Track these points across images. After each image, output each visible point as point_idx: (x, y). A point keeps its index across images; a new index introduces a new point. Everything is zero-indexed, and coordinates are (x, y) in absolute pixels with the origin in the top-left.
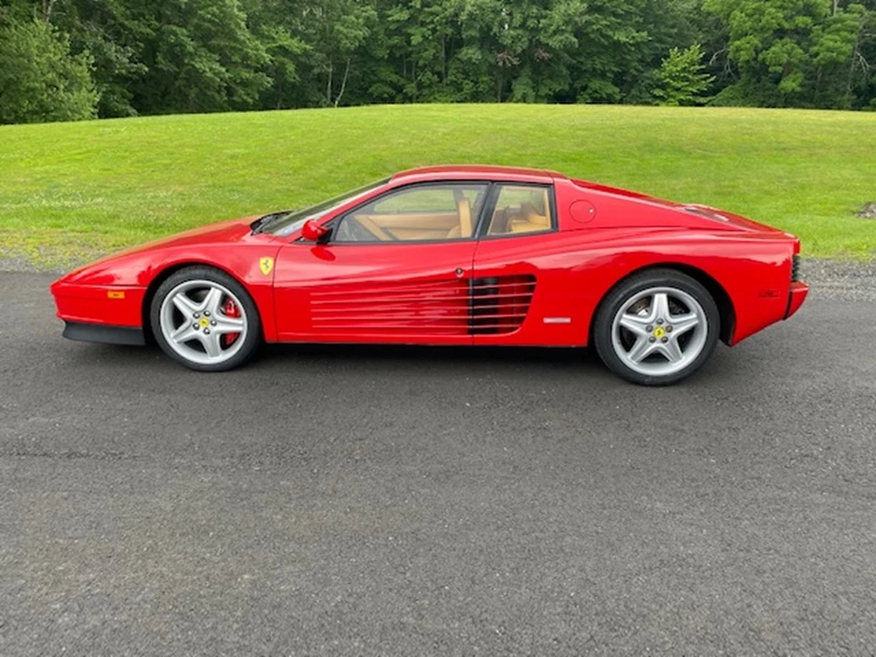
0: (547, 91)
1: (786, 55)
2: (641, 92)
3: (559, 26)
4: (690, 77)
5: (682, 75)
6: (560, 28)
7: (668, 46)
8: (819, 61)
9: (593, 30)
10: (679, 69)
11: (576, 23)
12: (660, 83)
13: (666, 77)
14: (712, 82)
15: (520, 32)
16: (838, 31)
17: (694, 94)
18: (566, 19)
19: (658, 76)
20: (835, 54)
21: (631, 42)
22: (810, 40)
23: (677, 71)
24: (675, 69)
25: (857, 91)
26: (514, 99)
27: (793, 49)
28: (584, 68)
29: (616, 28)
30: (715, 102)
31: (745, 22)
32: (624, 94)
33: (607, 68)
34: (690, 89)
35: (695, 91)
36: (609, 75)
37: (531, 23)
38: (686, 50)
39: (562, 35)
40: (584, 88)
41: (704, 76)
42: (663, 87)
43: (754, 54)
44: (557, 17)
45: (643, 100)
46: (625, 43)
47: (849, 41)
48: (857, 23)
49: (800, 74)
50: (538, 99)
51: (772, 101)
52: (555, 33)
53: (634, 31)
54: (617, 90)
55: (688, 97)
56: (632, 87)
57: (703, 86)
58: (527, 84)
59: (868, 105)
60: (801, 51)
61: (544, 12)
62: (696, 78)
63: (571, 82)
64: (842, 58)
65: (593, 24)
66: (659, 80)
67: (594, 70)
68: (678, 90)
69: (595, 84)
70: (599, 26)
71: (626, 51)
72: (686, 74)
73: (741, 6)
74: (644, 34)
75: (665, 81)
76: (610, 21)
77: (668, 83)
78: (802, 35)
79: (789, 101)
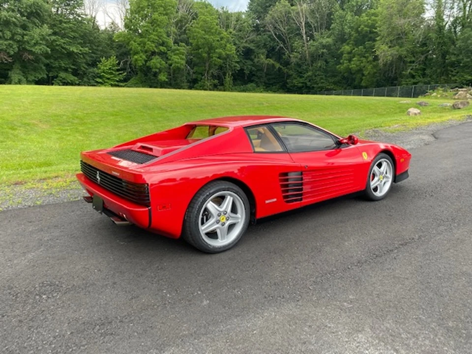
0: (34, 78)
1: (159, 64)
2: (89, 80)
3: (38, 41)
4: (114, 72)
5: (110, 71)
6: (38, 42)
7: (99, 56)
8: (173, 68)
9: (57, 44)
10: (108, 68)
11: (47, 40)
12: (99, 75)
13: (102, 72)
14: (125, 75)
15: (11, 42)
16: (178, 54)
17: (117, 81)
18: (41, 37)
19: (97, 71)
20: (179, 65)
21: (80, 52)
22: (167, 58)
23: (107, 69)
24: (105, 68)
25: (188, 81)
26: (13, 83)
27: (161, 61)
28: (54, 66)
29: (70, 44)
30: (129, 85)
31: (137, 47)
32: (80, 81)
33: (68, 66)
34: (115, 79)
35: (117, 79)
36: (70, 70)
37: (18, 38)
38: (109, 59)
39: (40, 46)
40: (57, 77)
41: (120, 72)
42: (100, 77)
43: (144, 63)
44: (35, 36)
45: (92, 84)
46: (76, 54)
47: (183, 59)
48: (184, 51)
49: (166, 73)
50: (29, 82)
51: (155, 85)
52: (35, 44)
53: (80, 46)
54: (76, 78)
55: (115, 83)
56: (83, 77)
57: (121, 77)
58: (19, 74)
59: (194, 88)
60: (164, 63)
61: (25, 32)
62: (117, 73)
63: (48, 73)
64: (182, 67)
65: (56, 41)
66: (98, 73)
67: (60, 67)
68: (108, 79)
69: (62, 75)
70: (60, 43)
71: (77, 57)
72: (112, 71)
73: (134, 39)
74: (87, 49)
75: (101, 74)
76: (66, 40)
77: (103, 75)
78: (163, 54)
79: (163, 85)
